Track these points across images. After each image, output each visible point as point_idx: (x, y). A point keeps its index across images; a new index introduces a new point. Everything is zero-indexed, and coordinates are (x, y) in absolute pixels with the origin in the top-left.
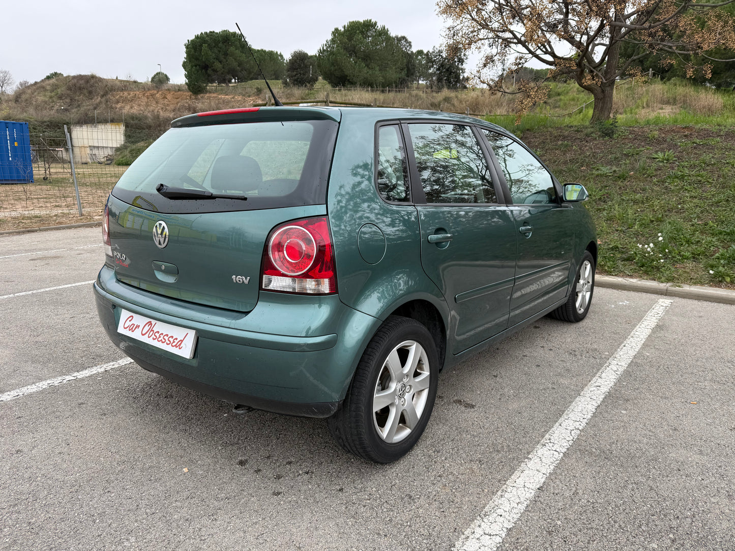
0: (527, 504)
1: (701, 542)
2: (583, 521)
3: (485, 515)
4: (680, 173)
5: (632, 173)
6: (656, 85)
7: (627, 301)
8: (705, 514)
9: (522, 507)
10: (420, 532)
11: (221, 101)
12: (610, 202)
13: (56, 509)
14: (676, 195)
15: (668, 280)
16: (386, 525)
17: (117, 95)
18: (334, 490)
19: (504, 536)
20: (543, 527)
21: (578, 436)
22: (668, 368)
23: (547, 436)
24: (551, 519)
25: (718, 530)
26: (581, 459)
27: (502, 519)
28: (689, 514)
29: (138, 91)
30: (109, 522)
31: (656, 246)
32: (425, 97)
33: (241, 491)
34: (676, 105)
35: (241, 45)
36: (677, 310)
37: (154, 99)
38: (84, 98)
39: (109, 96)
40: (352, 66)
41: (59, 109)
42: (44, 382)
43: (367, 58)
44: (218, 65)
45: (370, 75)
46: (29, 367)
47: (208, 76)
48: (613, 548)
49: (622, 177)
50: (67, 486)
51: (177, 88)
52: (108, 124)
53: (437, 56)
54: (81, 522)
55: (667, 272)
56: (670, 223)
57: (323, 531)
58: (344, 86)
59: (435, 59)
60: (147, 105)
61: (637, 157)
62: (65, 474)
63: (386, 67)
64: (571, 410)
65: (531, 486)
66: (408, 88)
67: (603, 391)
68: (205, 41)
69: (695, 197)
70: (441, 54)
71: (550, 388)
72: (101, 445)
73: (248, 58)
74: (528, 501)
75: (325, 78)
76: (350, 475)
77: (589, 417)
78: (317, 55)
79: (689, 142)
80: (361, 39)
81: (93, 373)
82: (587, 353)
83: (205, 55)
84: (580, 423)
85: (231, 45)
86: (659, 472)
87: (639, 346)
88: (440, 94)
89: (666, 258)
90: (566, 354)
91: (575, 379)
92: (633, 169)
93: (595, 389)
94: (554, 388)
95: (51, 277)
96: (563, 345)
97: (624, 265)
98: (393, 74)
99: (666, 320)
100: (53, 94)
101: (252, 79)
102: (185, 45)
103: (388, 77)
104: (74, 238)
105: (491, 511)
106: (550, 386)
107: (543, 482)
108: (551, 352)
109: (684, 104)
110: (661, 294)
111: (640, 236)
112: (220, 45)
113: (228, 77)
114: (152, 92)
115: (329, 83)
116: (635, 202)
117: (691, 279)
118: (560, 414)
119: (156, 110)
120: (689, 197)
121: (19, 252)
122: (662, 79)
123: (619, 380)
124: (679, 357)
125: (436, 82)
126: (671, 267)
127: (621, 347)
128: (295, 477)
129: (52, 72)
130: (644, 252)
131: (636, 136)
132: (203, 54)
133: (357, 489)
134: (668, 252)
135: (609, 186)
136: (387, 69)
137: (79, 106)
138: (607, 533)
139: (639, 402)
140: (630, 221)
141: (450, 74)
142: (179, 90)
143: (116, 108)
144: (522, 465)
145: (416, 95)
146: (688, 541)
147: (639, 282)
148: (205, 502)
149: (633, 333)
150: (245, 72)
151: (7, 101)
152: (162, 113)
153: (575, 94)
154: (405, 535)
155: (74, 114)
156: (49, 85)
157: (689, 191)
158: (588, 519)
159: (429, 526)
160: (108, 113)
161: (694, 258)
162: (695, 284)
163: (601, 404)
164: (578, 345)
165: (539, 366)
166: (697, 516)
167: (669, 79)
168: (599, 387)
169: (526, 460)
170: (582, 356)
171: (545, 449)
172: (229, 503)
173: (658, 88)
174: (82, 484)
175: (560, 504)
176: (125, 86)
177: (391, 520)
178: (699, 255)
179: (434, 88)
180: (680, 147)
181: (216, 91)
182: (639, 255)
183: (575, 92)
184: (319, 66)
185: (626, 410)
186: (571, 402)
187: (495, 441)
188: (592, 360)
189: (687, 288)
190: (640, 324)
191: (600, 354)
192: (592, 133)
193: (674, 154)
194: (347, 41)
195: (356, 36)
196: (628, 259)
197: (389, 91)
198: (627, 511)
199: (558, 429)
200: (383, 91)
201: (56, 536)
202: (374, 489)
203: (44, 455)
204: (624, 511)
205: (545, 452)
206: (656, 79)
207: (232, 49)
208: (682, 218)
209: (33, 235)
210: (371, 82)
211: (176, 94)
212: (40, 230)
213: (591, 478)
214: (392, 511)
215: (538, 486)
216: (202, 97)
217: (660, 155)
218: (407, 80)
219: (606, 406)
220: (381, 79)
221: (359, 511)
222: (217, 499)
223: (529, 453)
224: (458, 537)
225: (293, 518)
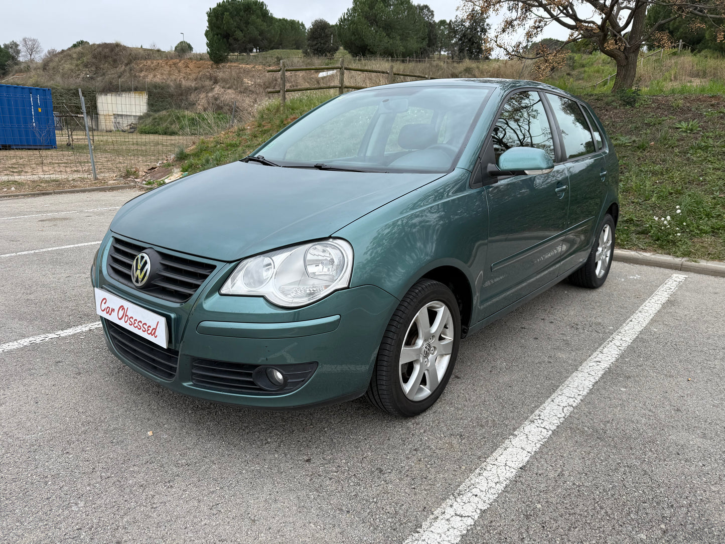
0: (506, 485)
1: (696, 534)
2: (566, 505)
3: (459, 495)
4: (703, 144)
5: (653, 143)
6: (686, 57)
7: (638, 275)
8: (703, 503)
9: (500, 487)
10: (386, 509)
11: (242, 70)
12: (627, 173)
13: (10, 469)
14: (698, 167)
15: (684, 255)
16: (350, 500)
17: (140, 64)
18: (301, 460)
19: (476, 517)
20: (520, 510)
21: (571, 413)
22: (676, 345)
23: (537, 412)
24: (531, 502)
25: (716, 522)
26: (571, 437)
27: (477, 499)
28: (685, 503)
29: (161, 60)
30: (61, 484)
31: (673, 219)
32: (445, 67)
33: (204, 457)
34: (705, 78)
35: (262, 14)
36: (691, 286)
37: (177, 68)
38: (109, 67)
39: (133, 64)
40: (372, 35)
41: (85, 77)
42: (26, 340)
43: (389, 27)
44: (239, 34)
45: (391, 44)
46: (16, 324)
47: (230, 45)
48: (596, 537)
49: (642, 148)
50: (27, 446)
51: (199, 57)
52: (131, 92)
53: (459, 25)
54: (32, 483)
55: (684, 247)
56: (689, 195)
57: (282, 504)
58: (364, 55)
59: (458, 28)
60: (170, 74)
61: (659, 127)
62: (27, 432)
63: (408, 37)
64: (565, 386)
65: (513, 465)
66: (429, 58)
67: (603, 367)
68: (226, 9)
69: (718, 169)
70: (464, 24)
71: (546, 362)
72: (69, 404)
73: (269, 27)
74: (508, 481)
75: (345, 48)
76: (321, 445)
77: (585, 393)
78: (338, 24)
79: (716, 111)
80: (382, 7)
81: (77, 331)
82: (591, 326)
83: (226, 23)
84: (574, 399)
85: (253, 14)
86: (656, 455)
87: (647, 322)
88: (461, 64)
89: (684, 232)
90: (568, 327)
91: (574, 354)
92: (653, 139)
93: (594, 364)
94: (550, 362)
95: (55, 237)
96: (565, 318)
97: (639, 239)
98: (414, 44)
99: (678, 295)
100: (79, 62)
101: (272, 49)
102: (207, 13)
103: (409, 47)
104: (86, 201)
105: (466, 490)
106: (546, 359)
107: (526, 460)
108: (551, 325)
109: (714, 77)
110: (676, 269)
111: (656, 209)
112: (242, 13)
113: (249, 46)
114: (174, 61)
115: (349, 53)
116: (654, 173)
117: (709, 254)
118: (553, 389)
119: (178, 79)
120: (712, 169)
121: (31, 213)
122: (692, 51)
123: (622, 356)
124: (689, 334)
125: (457, 52)
126: (688, 242)
127: (627, 322)
128: (262, 445)
129: (79, 40)
130: (660, 225)
131: (659, 105)
132: (224, 22)
133: (326, 460)
134: (686, 225)
135: (628, 156)
136: (409, 39)
137: (104, 74)
138: (591, 520)
139: (640, 380)
140: (647, 192)
141: (472, 44)
142: (201, 59)
143: (140, 77)
144: (506, 442)
145: (437, 66)
146: (681, 533)
147: (653, 256)
148: (164, 467)
149: (641, 307)
150: (266, 41)
151: (35, 69)
152: (183, 82)
153: (600, 66)
154: (369, 513)
155: (99, 82)
156: (75, 53)
157: (712, 162)
158: (572, 503)
159: (397, 504)
160: (131, 81)
161: (713, 232)
162: (713, 259)
163: (599, 381)
164: (581, 319)
165: (537, 339)
166: (694, 505)
167: (699, 51)
168: (600, 362)
169: (511, 437)
170: (584, 330)
171: (533, 425)
172: (188, 469)
173: (688, 59)
174: (42, 444)
175: (542, 486)
176: (149, 55)
177: (356, 496)
178: (718, 229)
179: (455, 58)
180: (705, 116)
181: (237, 60)
182: (654, 229)
183: (600, 63)
184: (340, 35)
185: (626, 388)
186: (567, 377)
187: (480, 415)
188: (594, 334)
189: (704, 263)
190: (650, 298)
191: (604, 328)
192: (613, 101)
193: (699, 123)
194: (368, 9)
195: (377, 5)
196: (642, 233)
197: (409, 61)
198: (616, 496)
199: (550, 405)
200: (403, 61)
201: (4, 497)
202: (344, 461)
203: (10, 412)
204: (612, 496)
205: (533, 429)
206: (686, 51)
207: (253, 17)
208: (703, 191)
209: (47, 198)
210: (391, 51)
211: (197, 62)
212: (55, 193)
213: (580, 459)
214: (359, 485)
215: (521, 466)
216: (223, 67)
217: (684, 125)
218: (428, 50)
219: (605, 382)
220: (402, 49)
221: (324, 485)
222: (177, 465)
223: (515, 429)
224: (426, 517)
225: (253, 488)
